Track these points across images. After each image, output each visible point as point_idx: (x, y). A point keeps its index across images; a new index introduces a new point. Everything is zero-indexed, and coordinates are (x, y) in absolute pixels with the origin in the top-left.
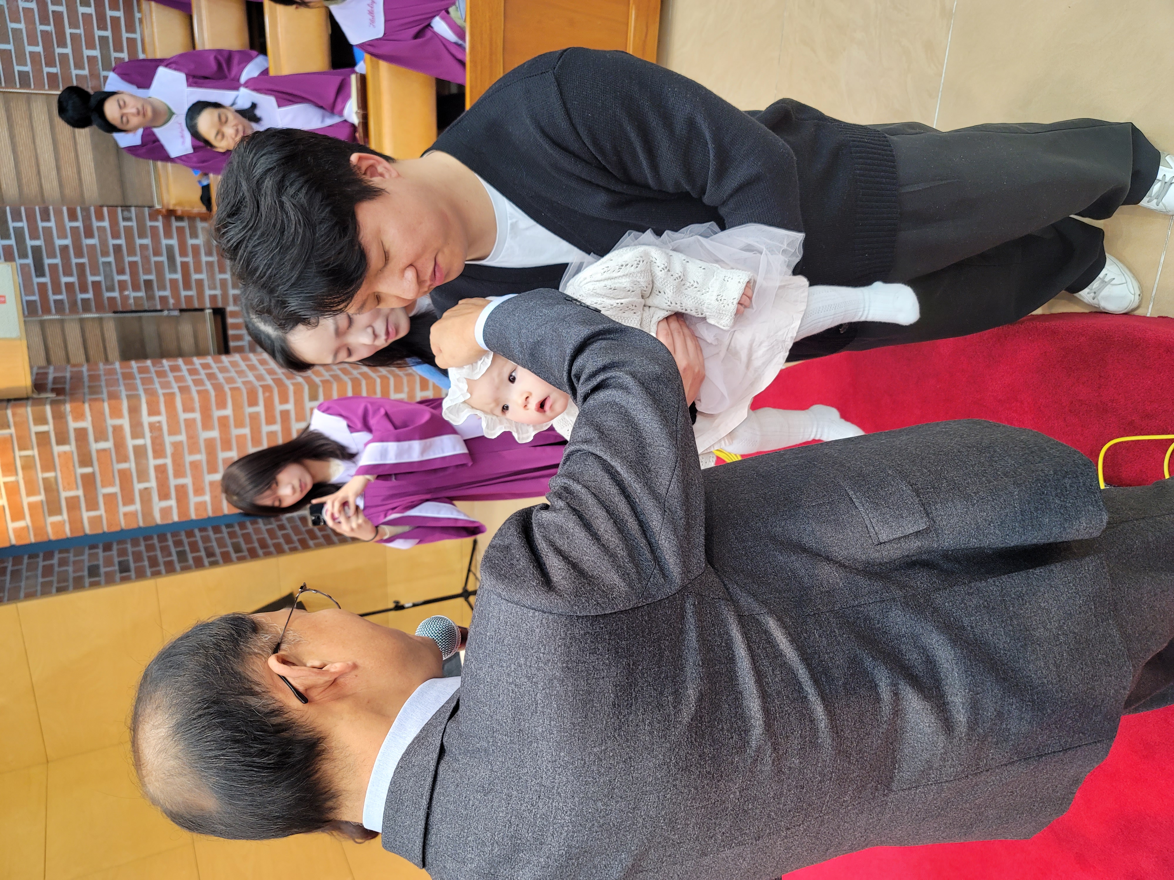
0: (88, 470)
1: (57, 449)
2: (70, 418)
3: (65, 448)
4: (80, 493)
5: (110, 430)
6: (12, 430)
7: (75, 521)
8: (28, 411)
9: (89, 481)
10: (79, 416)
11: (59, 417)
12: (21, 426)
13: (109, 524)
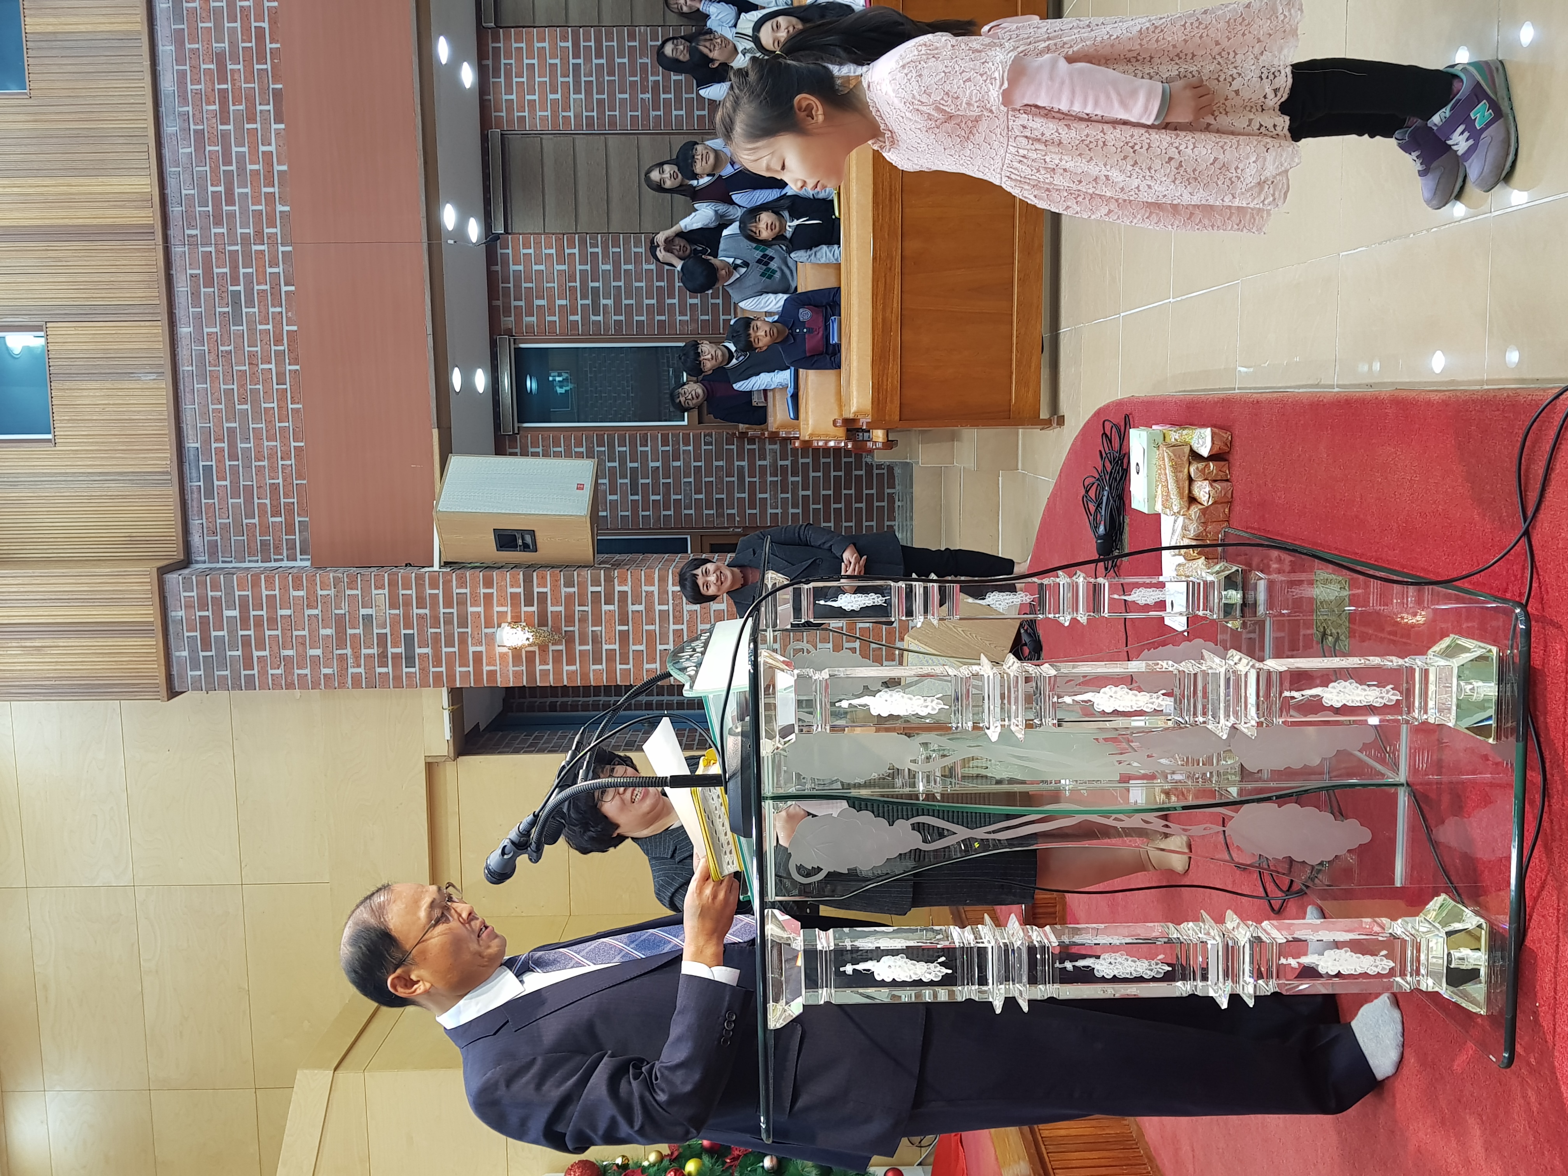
0: (625, 628)
1: (605, 608)
2: (616, 580)
3: (611, 607)
4: (616, 647)
5: (644, 594)
6: (575, 589)
7: (611, 671)
8: (588, 573)
9: (624, 636)
10: (623, 582)
11: (609, 580)
12: (582, 586)
13: (635, 679)
